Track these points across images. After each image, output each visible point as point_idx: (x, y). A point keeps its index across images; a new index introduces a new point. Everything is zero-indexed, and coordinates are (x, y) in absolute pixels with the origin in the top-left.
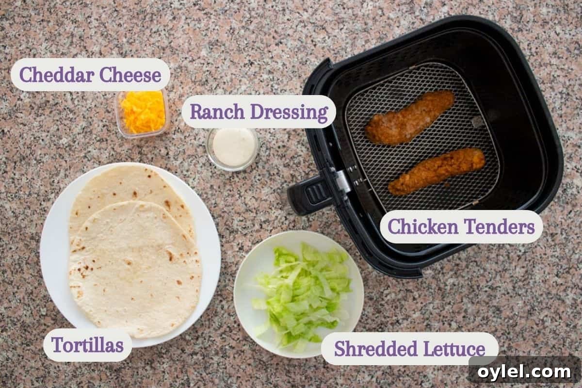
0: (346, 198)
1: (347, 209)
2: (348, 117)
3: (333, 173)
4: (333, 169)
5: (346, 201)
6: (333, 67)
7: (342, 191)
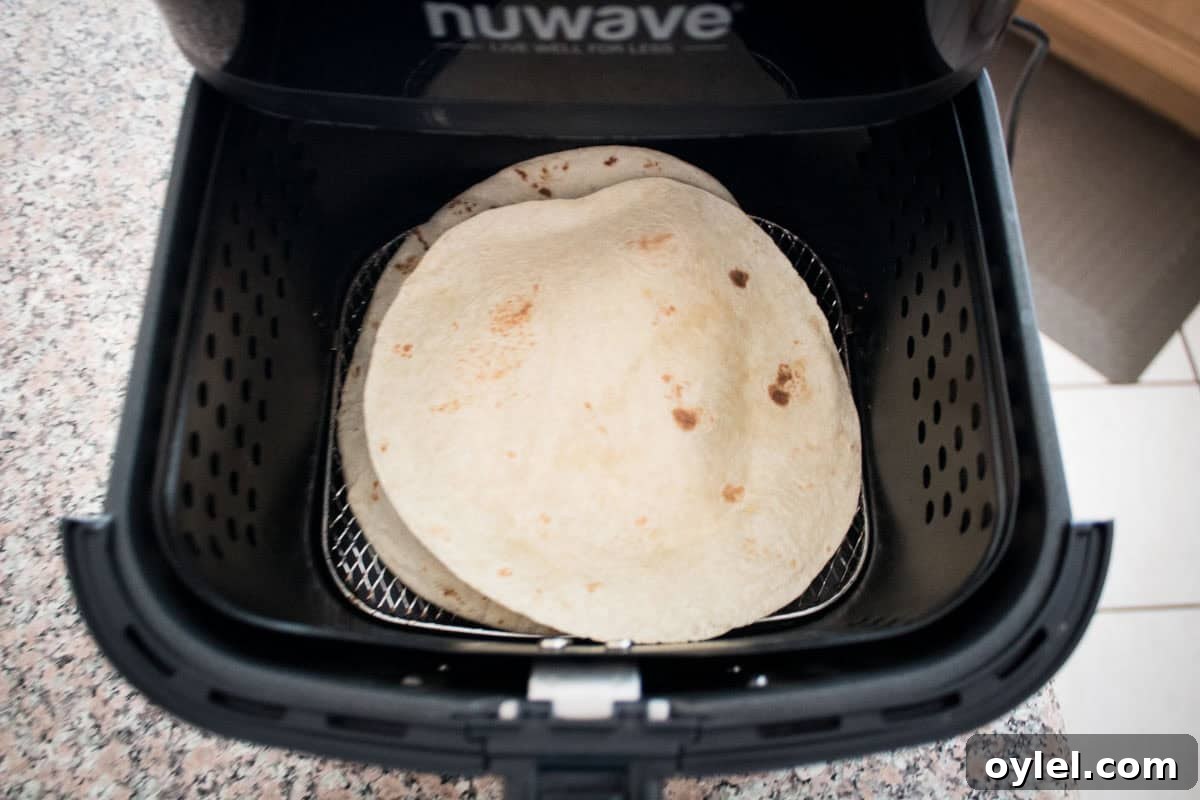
0: (659, 709)
1: (707, 725)
2: (385, 609)
3: (525, 715)
4: (509, 710)
5: (673, 714)
6: (107, 519)
7: (621, 710)
